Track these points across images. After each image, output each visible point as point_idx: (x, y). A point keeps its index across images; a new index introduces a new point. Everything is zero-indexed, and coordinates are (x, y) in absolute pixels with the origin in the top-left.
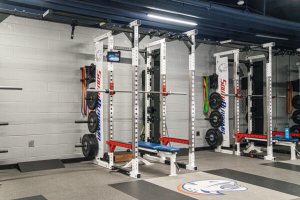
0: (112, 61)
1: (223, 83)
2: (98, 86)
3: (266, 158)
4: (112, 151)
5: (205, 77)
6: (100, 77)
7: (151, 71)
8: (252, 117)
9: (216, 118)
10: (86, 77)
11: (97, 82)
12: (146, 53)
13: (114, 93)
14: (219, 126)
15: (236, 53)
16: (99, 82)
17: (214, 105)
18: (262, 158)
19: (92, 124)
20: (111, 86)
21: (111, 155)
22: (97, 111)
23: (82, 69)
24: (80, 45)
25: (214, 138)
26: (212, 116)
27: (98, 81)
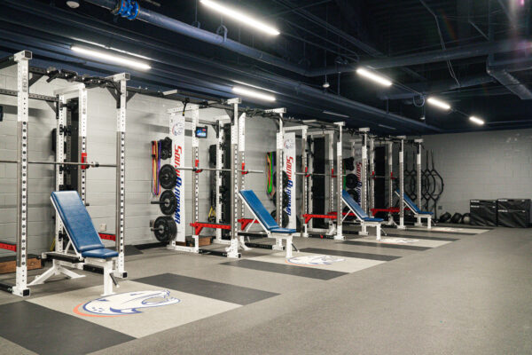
0: (199, 137)
2: (176, 163)
3: (336, 237)
4: (197, 233)
5: (269, 154)
6: (179, 153)
7: (222, 146)
8: (313, 197)
12: (218, 126)
14: (284, 207)
15: (304, 129)
16: (179, 158)
18: (332, 239)
19: (167, 206)
20: (197, 163)
21: (196, 238)
22: (174, 191)
23: (153, 143)
24: (149, 116)
27: (176, 157)
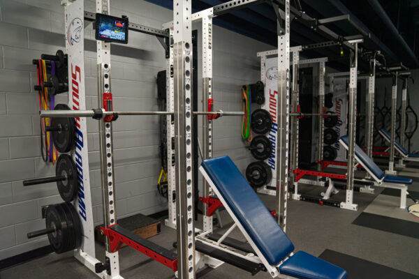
0: (107, 40)
1: (274, 96)
2: (74, 101)
5: (245, 87)
6: (77, 80)
9: (262, 146)
10: (46, 79)
11: (71, 90)
12: (168, 38)
13: (115, 117)
14: (266, 158)
16: (77, 91)
17: (258, 127)
18: (337, 206)
19: (65, 183)
20: (107, 100)
21: (114, 257)
25: (261, 175)
26: (254, 143)
27: (74, 88)
